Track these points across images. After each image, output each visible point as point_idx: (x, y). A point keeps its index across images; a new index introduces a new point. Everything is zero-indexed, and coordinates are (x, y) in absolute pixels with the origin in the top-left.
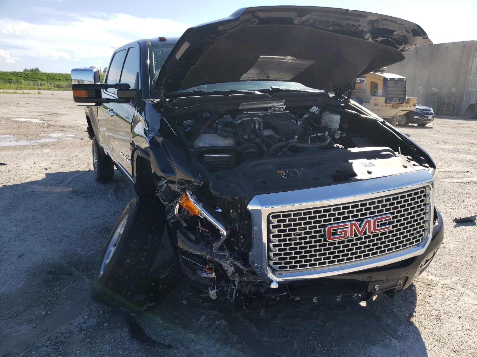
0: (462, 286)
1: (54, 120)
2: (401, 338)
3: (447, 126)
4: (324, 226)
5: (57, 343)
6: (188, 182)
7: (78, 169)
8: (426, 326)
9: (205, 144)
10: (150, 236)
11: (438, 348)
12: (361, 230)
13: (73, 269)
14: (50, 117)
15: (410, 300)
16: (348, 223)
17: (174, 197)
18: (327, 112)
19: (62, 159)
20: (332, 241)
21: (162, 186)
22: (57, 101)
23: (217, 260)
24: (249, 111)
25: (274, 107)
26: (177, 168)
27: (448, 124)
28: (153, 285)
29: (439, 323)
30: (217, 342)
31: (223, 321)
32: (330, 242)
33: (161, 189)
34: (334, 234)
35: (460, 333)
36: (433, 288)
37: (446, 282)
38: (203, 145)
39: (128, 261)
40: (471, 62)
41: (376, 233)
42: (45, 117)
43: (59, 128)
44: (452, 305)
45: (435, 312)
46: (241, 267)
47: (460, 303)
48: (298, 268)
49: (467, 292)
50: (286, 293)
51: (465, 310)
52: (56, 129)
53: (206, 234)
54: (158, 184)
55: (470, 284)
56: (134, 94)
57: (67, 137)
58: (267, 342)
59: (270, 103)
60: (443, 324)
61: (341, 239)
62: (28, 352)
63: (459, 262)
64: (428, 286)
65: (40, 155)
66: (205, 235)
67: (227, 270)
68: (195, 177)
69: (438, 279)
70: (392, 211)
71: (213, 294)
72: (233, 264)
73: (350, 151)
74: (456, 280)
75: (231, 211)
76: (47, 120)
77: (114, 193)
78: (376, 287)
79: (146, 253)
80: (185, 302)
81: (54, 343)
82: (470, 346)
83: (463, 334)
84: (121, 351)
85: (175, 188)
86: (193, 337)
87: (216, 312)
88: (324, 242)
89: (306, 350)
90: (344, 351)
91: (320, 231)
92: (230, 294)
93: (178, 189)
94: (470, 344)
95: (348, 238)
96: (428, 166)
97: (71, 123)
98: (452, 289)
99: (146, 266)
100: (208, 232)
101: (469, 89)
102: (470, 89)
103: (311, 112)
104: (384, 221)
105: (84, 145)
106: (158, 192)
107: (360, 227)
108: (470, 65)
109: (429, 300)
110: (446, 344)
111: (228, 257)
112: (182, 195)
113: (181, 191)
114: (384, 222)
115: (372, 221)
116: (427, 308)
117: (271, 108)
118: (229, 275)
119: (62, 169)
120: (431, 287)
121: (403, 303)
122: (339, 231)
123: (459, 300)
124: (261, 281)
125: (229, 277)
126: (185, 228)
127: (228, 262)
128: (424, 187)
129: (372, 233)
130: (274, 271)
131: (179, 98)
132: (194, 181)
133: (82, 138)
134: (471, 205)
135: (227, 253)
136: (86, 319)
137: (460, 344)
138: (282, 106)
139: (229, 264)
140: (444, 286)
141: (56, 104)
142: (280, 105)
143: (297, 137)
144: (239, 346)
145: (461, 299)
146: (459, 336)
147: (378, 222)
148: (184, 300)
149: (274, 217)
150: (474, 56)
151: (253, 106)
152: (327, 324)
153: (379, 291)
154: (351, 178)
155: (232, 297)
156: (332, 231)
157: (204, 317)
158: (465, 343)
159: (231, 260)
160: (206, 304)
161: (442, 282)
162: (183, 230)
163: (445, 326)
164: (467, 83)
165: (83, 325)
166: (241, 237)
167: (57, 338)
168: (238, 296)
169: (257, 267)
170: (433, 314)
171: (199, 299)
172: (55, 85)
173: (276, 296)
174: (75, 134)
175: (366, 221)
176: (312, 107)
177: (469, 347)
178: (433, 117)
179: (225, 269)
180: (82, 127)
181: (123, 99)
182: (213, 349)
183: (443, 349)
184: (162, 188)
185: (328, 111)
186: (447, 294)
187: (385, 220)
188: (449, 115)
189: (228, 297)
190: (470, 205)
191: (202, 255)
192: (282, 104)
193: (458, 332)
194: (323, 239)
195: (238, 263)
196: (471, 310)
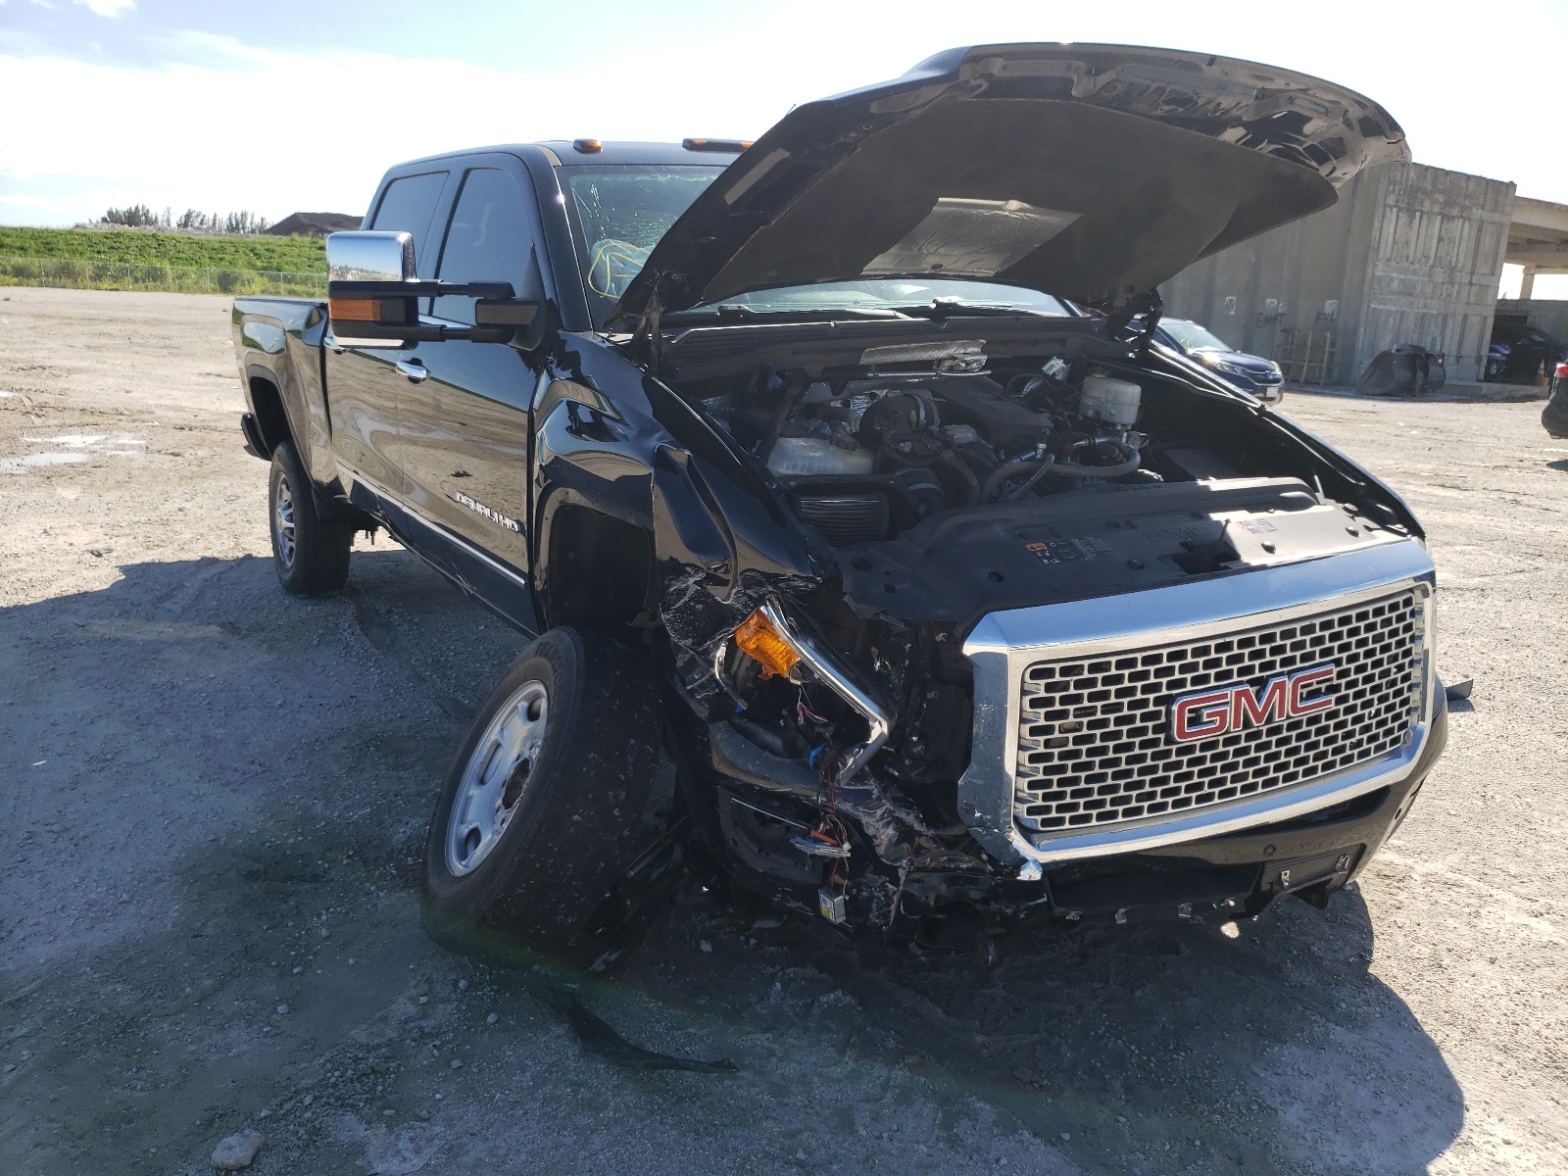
0: (1477, 877)
1: (50, 390)
2: (1349, 1020)
3: (1320, 418)
4: (1168, 701)
5: (364, 1075)
6: (773, 579)
7: (208, 554)
8: (1408, 987)
9: (794, 467)
10: (632, 741)
11: (1455, 1042)
12: (1260, 710)
13: (319, 862)
14: (31, 380)
15: (1347, 918)
16: (1228, 691)
17: (717, 621)
18: (1099, 376)
19: (137, 519)
20: (1186, 742)
21: (682, 593)
22: (33, 322)
23: (847, 807)
24: (882, 371)
25: (954, 358)
26: (740, 539)
27: (1323, 412)
28: (608, 897)
29: (1441, 978)
30: (841, 1052)
31: (839, 993)
32: (1179, 746)
33: (676, 602)
34: (1193, 722)
35: (1504, 1002)
36: (1401, 885)
37: (1430, 867)
38: (790, 472)
39: (576, 817)
40: (1377, 224)
41: (1296, 717)
42: (15, 379)
43: (76, 418)
44: (1464, 930)
45: (1424, 949)
46: (917, 827)
47: (1483, 924)
48: (1067, 826)
49: (1494, 892)
50: (1045, 899)
51: (1501, 940)
52: (68, 418)
53: (820, 730)
54: (668, 587)
55: (1498, 871)
56: (527, 316)
57: (123, 448)
58: (984, 1045)
59: (943, 347)
60: (1452, 981)
61: (1209, 738)
62: (281, 1105)
63: (1453, 812)
64: (1388, 881)
65: (55, 508)
66: (818, 733)
67: (875, 837)
68: (798, 565)
69: (1410, 862)
70: (1336, 655)
71: (832, 907)
72: (894, 817)
73: (1206, 488)
74: (1457, 861)
75: (878, 664)
76: (27, 388)
77: (362, 629)
78: (1283, 877)
79: (624, 793)
80: (706, 947)
81: (354, 1076)
82: (1538, 1033)
83: (1512, 1005)
84: (569, 1090)
85: (726, 596)
86: (766, 1044)
87: (811, 972)
88: (1166, 744)
89: (1099, 1064)
90: (1207, 1062)
91: (1155, 715)
92: (880, 908)
93: (737, 599)
94: (1536, 1028)
95: (1226, 733)
96: (1405, 531)
97: (118, 400)
98: (1454, 888)
99: (626, 833)
100: (825, 725)
101: (1373, 306)
102: (1376, 306)
103: (1046, 375)
104: (1315, 684)
105: (190, 475)
106: (666, 609)
107: (1259, 701)
108: (1375, 233)
109: (1400, 918)
110: (1473, 1030)
111: (879, 797)
112: (747, 615)
113: (746, 606)
114: (1315, 686)
115: (1289, 686)
116: (1401, 940)
117: (940, 361)
118: (881, 851)
119: (149, 552)
120: (1395, 884)
121: (1331, 927)
122: (1205, 712)
123: (1478, 915)
124: (970, 865)
125: (881, 856)
126: (743, 714)
127: (879, 812)
128: (1411, 590)
129: (1288, 717)
130: (1027, 833)
131: (687, 333)
132: (794, 576)
133: (176, 451)
134: (1445, 654)
135: (872, 786)
136: (422, 1004)
137: (1511, 1029)
138: (976, 358)
139: (882, 819)
140: (1429, 879)
141: (30, 332)
142: (970, 355)
143: (1042, 446)
144: (910, 1060)
145: (1483, 912)
146: (1502, 1009)
147: (1303, 687)
148: (703, 941)
149: (1035, 675)
150: (1385, 206)
151: (897, 357)
152: (1139, 993)
153: (1290, 887)
154: (1228, 564)
155: (886, 916)
156: (1187, 715)
157: (778, 985)
158: (1525, 1028)
159: (888, 805)
160: (772, 949)
161: (1422, 868)
162: (736, 720)
163: (1459, 985)
164: (1366, 287)
165: (423, 1023)
166: (915, 739)
167: (356, 1060)
168: (903, 912)
169: (981, 823)
170: (1418, 956)
171: (748, 938)
172: (9, 268)
173: (1018, 907)
174: (143, 438)
175: (1275, 684)
176: (1049, 359)
177: (1538, 1037)
178: (1281, 391)
179: (870, 832)
180: (159, 413)
181: (494, 331)
182: (837, 1072)
183: (1468, 1043)
184: (681, 598)
185: (1102, 374)
186: (1444, 899)
187: (1318, 683)
188: (1317, 384)
189: (873, 918)
190: (1443, 652)
191: (798, 795)
192: (976, 350)
193: (1496, 998)
194: (1162, 736)
195: (908, 814)
196: (1518, 941)
